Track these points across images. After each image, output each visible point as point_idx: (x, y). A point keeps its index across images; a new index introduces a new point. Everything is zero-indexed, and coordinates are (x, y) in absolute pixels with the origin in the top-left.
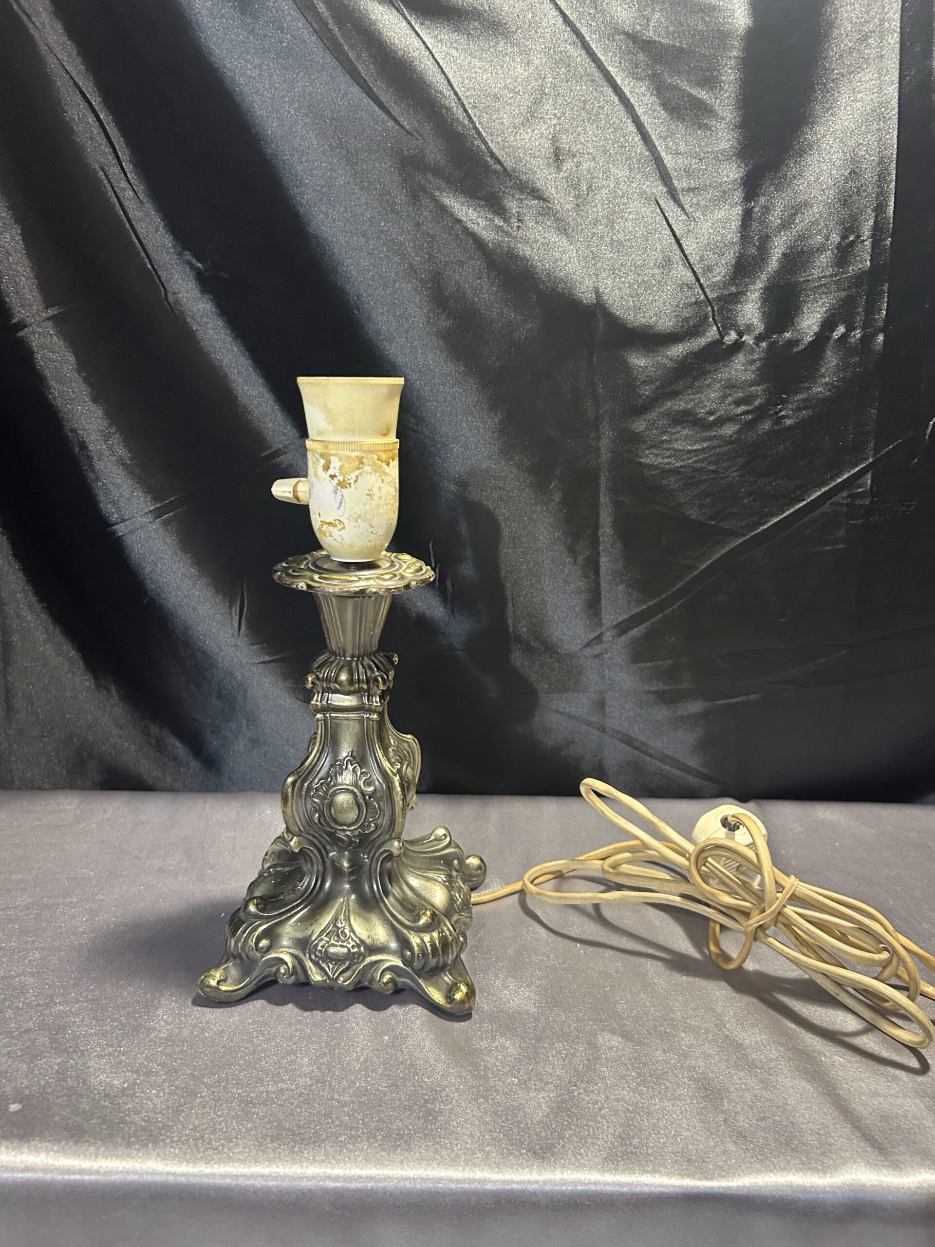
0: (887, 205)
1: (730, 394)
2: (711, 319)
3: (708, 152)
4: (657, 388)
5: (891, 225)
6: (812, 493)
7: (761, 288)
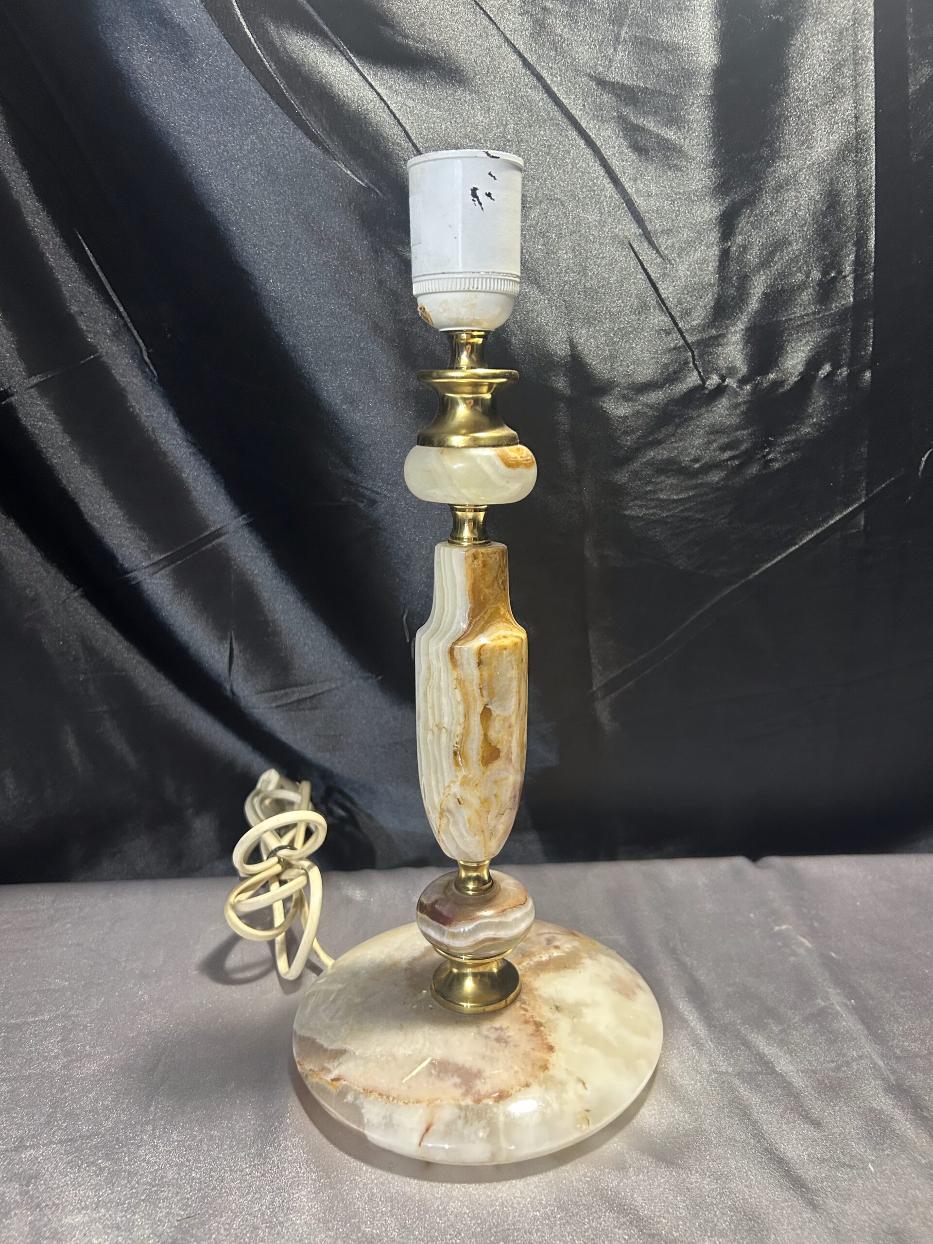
0: (868, 239)
1: (715, 441)
2: (691, 365)
3: (680, 193)
4: (638, 439)
5: (873, 259)
6: (804, 537)
7: (742, 330)
